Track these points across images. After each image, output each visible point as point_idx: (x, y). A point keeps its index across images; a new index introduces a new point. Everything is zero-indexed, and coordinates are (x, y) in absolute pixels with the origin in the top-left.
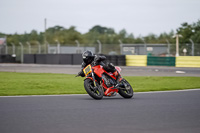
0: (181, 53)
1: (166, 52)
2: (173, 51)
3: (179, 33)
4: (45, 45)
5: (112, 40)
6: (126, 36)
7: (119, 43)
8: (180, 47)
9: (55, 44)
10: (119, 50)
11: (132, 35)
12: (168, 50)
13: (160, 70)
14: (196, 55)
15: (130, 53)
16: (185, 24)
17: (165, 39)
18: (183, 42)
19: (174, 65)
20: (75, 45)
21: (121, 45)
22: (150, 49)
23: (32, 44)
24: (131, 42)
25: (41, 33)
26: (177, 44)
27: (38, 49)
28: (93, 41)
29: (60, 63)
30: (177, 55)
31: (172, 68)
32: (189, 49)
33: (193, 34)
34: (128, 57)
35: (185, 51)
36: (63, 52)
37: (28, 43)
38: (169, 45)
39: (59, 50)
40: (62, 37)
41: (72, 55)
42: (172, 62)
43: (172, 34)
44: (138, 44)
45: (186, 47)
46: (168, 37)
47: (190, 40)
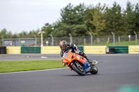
0: (45, 44)
1: (34, 43)
2: (39, 43)
3: (43, 30)
6: (7, 33)
7: (1, 39)
8: (44, 40)
10: (1, 43)
11: (10, 32)
12: (36, 43)
13: (30, 56)
14: (55, 45)
15: (9, 45)
16: (47, 24)
17: (33, 35)
18: (46, 37)
19: (40, 52)
21: (3, 40)
22: (23, 42)
24: (9, 38)
26: (42, 38)
30: (42, 46)
31: (38, 54)
32: (50, 41)
33: (52, 31)
34: (7, 47)
35: (47, 42)
38: (36, 39)
42: (38, 50)
43: (38, 31)
44: (15, 39)
45: (48, 40)
46: (35, 33)
47: (51, 35)
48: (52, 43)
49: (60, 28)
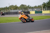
1: (40, 10)
2: (41, 10)
3: (43, 5)
4: (9, 10)
5: (26, 8)
7: (28, 8)
8: (43, 9)
9: (12, 10)
10: (28, 10)
11: (31, 6)
12: (40, 9)
13: (38, 15)
14: (47, 10)
15: (31, 11)
16: (44, 3)
17: (39, 7)
18: (44, 7)
19: (42, 13)
20: (17, 9)
21: (28, 9)
22: (35, 9)
23: (6, 10)
24: (31, 8)
25: (8, 7)
27: (8, 11)
28: (21, 8)
29: (13, 14)
30: (42, 11)
31: (41, 14)
32: (45, 9)
33: (46, 5)
34: (30, 12)
35: (44, 9)
36: (14, 12)
37: (5, 10)
39: (13, 11)
40: (13, 8)
41: (16, 12)
42: (41, 12)
43: (41, 5)
45: (44, 8)
47: (46, 7)
48: (46, 10)
49: (49, 4)
